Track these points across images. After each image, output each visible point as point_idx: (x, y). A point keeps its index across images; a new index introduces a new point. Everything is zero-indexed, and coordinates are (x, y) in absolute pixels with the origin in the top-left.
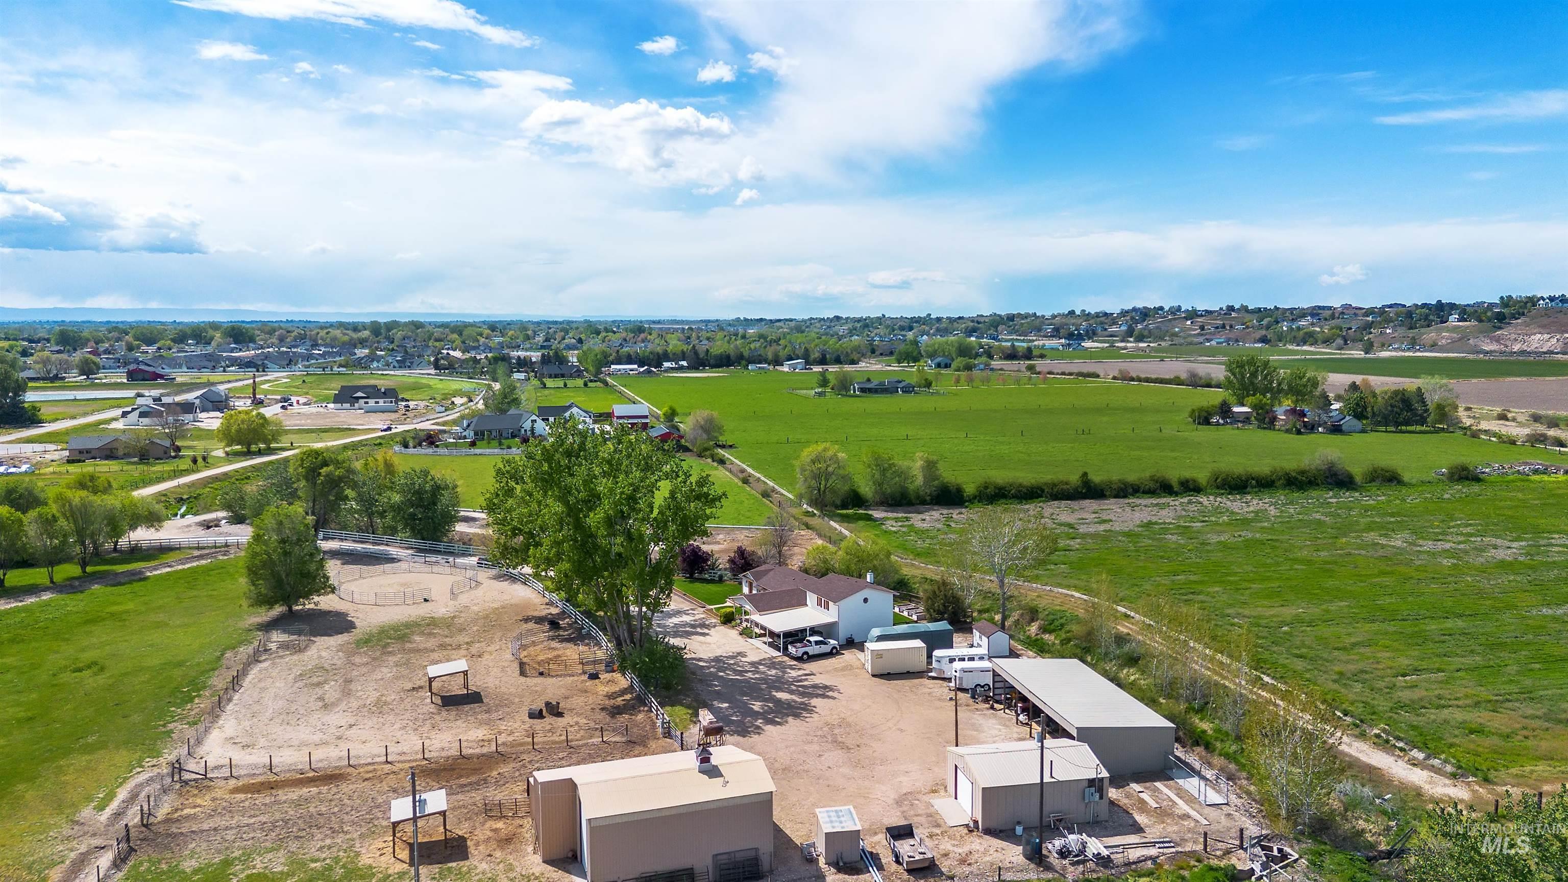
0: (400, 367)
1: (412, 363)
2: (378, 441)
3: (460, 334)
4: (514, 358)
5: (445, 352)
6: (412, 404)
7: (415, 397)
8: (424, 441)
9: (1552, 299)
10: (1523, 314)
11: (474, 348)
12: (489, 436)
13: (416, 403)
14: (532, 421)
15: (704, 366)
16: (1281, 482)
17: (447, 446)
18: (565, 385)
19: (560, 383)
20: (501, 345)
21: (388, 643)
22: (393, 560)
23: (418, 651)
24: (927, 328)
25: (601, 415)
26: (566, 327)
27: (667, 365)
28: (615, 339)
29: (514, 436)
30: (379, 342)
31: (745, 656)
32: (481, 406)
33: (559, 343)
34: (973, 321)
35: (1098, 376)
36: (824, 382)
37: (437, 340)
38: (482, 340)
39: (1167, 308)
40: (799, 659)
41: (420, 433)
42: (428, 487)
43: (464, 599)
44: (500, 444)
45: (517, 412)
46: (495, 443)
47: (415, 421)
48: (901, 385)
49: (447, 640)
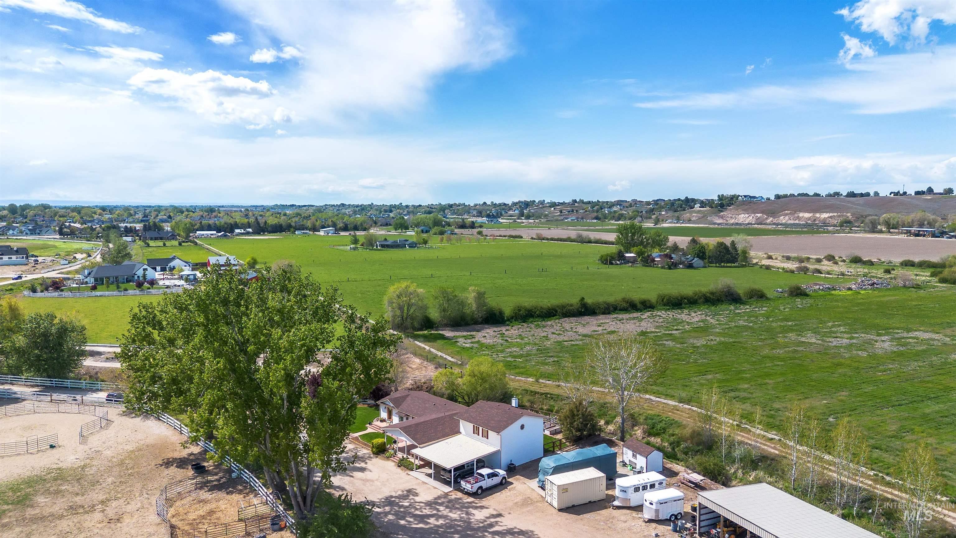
0: (31, 234)
1: (41, 231)
2: (10, 287)
3: (79, 213)
4: (122, 227)
5: (67, 224)
6: (40, 259)
7: (42, 254)
8: (51, 286)
9: (745, 196)
10: (733, 204)
11: (90, 221)
12: (107, 282)
13: (44, 258)
14: (144, 270)
15: (264, 232)
16: (701, 300)
17: (71, 290)
18: (164, 245)
19: (161, 243)
20: (111, 220)
21: (4, 511)
22: (16, 400)
23: (43, 518)
24: (401, 211)
25: (197, 264)
26: (158, 209)
27: (237, 231)
28: (197, 215)
29: (128, 281)
30: (15, 218)
31: (416, 495)
32: (99, 259)
33: (154, 218)
34: (428, 207)
35: (522, 237)
36: (355, 241)
37: (60, 217)
38: (96, 217)
39: (537, 201)
40: (474, 495)
41: (47, 280)
42: (54, 330)
43: (95, 442)
44: (118, 287)
45: (130, 263)
46: (113, 287)
47: (42, 271)
48: (408, 243)
49: (78, 500)
